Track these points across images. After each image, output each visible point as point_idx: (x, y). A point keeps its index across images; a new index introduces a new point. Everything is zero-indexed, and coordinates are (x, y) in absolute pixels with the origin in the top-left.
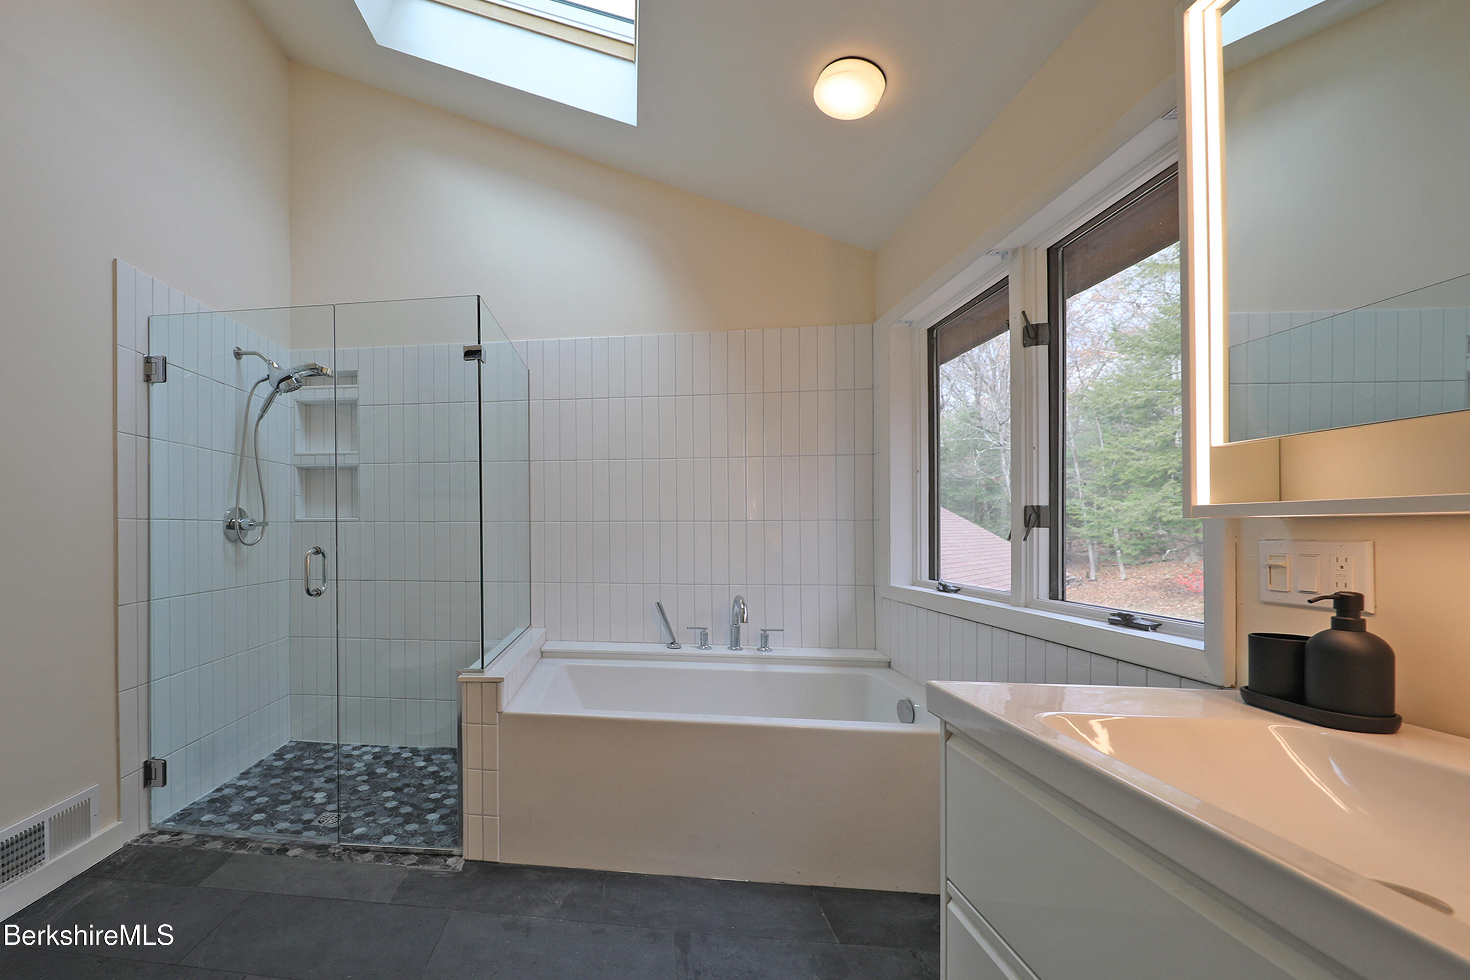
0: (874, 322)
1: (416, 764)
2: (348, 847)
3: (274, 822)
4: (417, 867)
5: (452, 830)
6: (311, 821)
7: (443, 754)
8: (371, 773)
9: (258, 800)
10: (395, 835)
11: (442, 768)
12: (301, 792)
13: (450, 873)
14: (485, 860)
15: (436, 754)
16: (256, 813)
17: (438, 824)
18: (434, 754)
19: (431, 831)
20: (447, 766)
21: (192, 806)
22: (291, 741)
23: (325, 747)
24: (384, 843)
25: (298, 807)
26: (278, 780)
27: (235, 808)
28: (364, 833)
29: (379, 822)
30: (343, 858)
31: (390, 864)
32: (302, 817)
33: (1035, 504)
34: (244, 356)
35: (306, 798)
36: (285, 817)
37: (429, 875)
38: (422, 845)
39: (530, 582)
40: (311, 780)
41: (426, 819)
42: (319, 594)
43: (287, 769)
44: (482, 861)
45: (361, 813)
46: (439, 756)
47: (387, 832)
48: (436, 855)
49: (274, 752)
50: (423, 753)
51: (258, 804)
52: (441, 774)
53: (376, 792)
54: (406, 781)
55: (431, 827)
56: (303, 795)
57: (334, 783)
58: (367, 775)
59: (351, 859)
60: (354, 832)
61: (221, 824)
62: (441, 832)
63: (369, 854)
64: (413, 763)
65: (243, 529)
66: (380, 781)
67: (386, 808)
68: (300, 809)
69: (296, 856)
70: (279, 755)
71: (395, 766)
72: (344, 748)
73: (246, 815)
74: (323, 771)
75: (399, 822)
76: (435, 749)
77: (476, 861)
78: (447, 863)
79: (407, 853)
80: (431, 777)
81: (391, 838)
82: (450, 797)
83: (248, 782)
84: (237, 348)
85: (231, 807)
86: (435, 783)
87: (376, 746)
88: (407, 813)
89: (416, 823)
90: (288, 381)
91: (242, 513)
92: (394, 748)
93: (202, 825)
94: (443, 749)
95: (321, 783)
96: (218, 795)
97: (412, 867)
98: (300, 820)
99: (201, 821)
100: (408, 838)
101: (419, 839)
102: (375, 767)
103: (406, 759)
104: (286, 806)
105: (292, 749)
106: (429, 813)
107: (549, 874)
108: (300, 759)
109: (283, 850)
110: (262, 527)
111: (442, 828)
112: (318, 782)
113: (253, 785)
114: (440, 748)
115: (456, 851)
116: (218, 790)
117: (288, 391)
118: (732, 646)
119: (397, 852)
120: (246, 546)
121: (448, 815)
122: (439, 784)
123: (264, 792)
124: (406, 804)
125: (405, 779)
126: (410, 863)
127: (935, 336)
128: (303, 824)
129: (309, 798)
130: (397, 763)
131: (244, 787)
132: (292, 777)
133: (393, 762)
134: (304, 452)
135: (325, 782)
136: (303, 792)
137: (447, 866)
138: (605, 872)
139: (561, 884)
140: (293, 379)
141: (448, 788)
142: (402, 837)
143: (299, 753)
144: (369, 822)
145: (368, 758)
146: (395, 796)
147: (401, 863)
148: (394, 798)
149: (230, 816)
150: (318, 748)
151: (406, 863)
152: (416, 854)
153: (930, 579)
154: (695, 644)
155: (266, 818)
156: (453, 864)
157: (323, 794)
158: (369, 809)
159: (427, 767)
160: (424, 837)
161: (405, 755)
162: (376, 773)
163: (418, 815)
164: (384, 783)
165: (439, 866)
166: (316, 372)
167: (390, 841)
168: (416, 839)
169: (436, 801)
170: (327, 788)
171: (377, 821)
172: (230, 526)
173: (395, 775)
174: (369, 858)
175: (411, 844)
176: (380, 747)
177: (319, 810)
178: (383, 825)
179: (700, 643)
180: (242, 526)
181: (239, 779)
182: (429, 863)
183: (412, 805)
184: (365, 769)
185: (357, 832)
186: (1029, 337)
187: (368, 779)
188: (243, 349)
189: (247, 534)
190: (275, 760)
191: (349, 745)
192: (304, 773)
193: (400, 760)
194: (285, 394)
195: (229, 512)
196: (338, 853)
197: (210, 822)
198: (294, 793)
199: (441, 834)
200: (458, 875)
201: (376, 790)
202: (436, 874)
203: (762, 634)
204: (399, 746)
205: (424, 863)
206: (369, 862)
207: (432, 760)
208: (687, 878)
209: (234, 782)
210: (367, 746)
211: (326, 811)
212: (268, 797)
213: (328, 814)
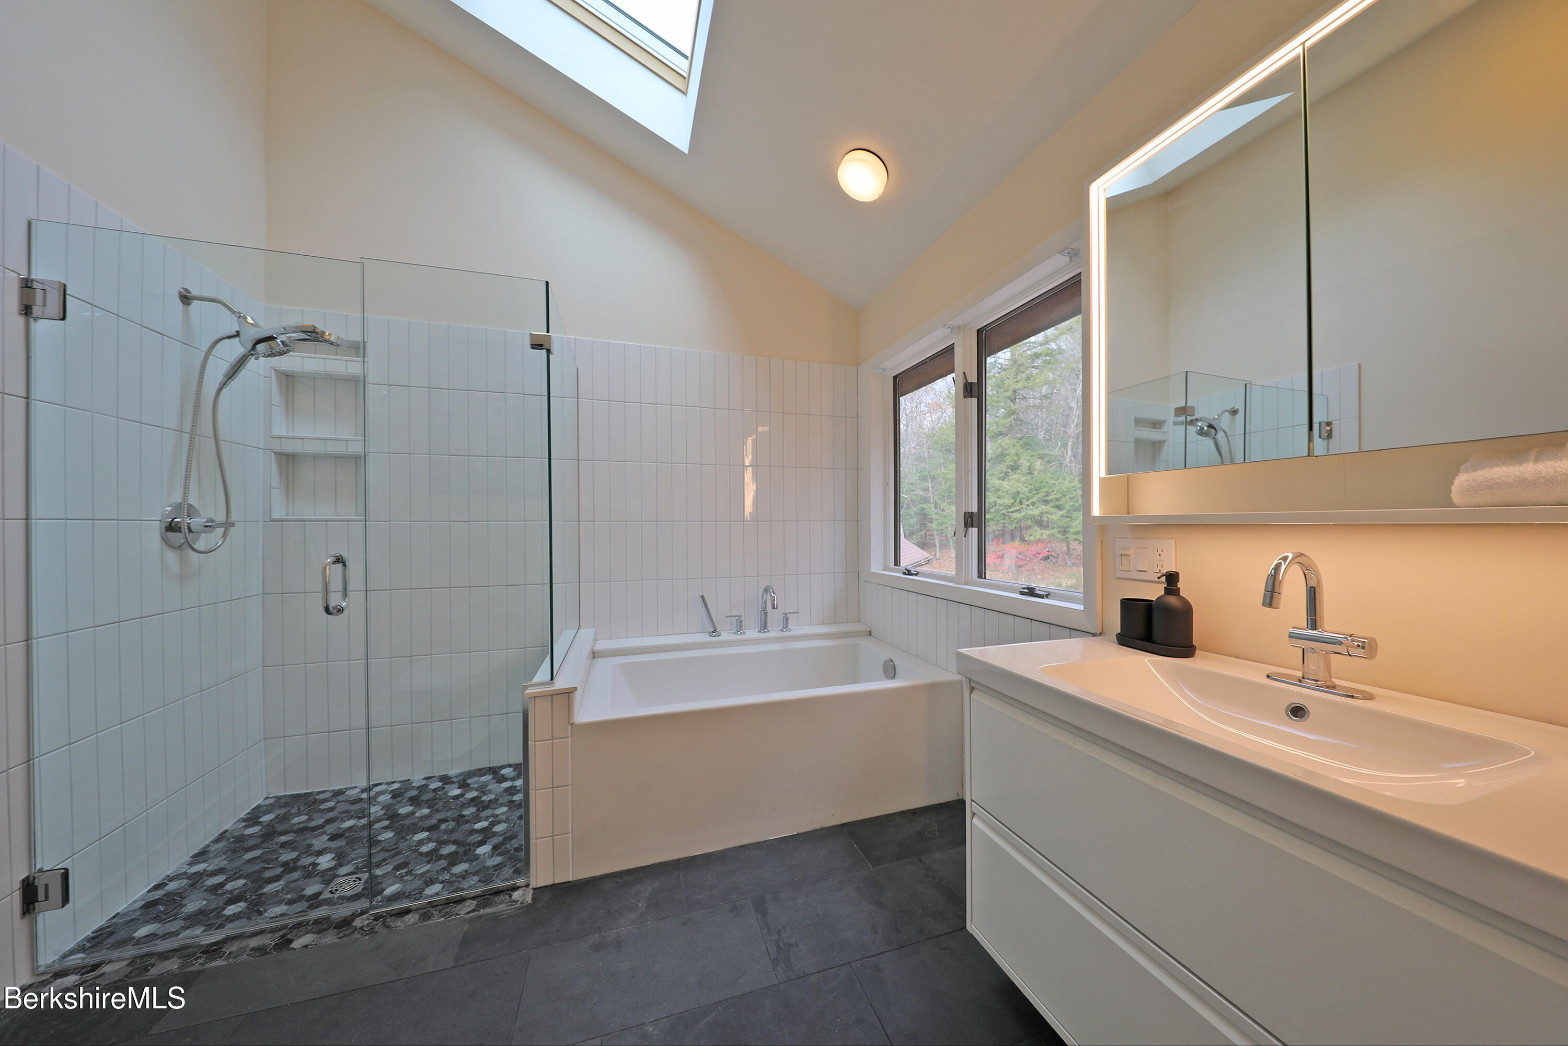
0: (858, 365)
1: (449, 794)
2: (381, 914)
3: (262, 909)
4: (477, 913)
5: (510, 859)
6: (319, 894)
7: (481, 776)
8: (392, 816)
9: (228, 887)
10: (442, 883)
11: (483, 792)
12: (297, 859)
13: (519, 908)
14: (555, 883)
15: (473, 777)
16: (229, 905)
17: (492, 857)
18: (469, 778)
19: (485, 867)
20: (489, 788)
21: (114, 920)
22: (266, 798)
23: (321, 797)
24: (427, 897)
25: (296, 881)
26: (257, 853)
27: (192, 906)
28: (398, 891)
29: (416, 872)
30: (376, 930)
31: (443, 919)
32: (304, 893)
33: (970, 511)
34: (195, 301)
35: (304, 867)
36: (278, 899)
37: (495, 918)
38: (478, 885)
39: (579, 583)
40: (308, 842)
41: (476, 854)
42: (340, 610)
43: (269, 834)
44: (554, 885)
45: (390, 868)
46: (476, 779)
47: (431, 882)
48: (498, 892)
49: (242, 816)
50: (456, 780)
51: (231, 892)
52: (483, 798)
53: (403, 838)
54: (441, 816)
55: (484, 861)
56: (299, 863)
57: (343, 838)
58: (387, 819)
59: (388, 927)
60: (385, 893)
61: (175, 934)
62: (497, 865)
63: (411, 914)
64: (445, 793)
65: (192, 532)
66: (407, 822)
67: (421, 854)
68: (299, 883)
69: (306, 946)
70: (252, 819)
71: (423, 801)
72: (349, 793)
73: (213, 910)
74: (324, 826)
75: (443, 866)
76: (470, 772)
77: (546, 887)
78: (513, 898)
79: (461, 900)
80: (472, 804)
81: (437, 887)
82: (499, 822)
83: (207, 865)
84: (186, 290)
85: (185, 905)
86: (478, 810)
87: (393, 782)
88: (451, 853)
89: (465, 862)
90: (270, 342)
91: (192, 511)
92: (417, 779)
93: (138, 942)
94: (480, 770)
95: (324, 842)
96: (159, 894)
97: (472, 914)
98: (302, 898)
99: (134, 938)
100: (459, 881)
101: (472, 880)
102: (397, 807)
103: (435, 790)
104: (276, 884)
105: (270, 809)
106: (478, 847)
107: (626, 878)
108: (285, 818)
109: (284, 943)
110: (223, 529)
111: (498, 860)
112: (319, 842)
113: (216, 868)
114: (475, 770)
115: (520, 882)
116: (157, 887)
117: (269, 356)
118: (761, 630)
119: (448, 902)
120: (197, 554)
121: (502, 843)
122: (482, 811)
123: (236, 873)
124: (447, 842)
125: (440, 814)
126: (467, 911)
127: (898, 382)
128: (307, 901)
129: (309, 865)
130: (425, 797)
131: (202, 874)
132: (277, 844)
133: (420, 797)
134: (283, 433)
135: (329, 840)
136: (298, 860)
137: (514, 901)
138: (678, 860)
139: (639, 885)
140: (278, 341)
141: (495, 813)
142: (451, 883)
143: (283, 811)
144: (403, 876)
145: (385, 798)
146: (430, 836)
147: (457, 914)
148: (429, 839)
149: (185, 919)
150: (311, 798)
151: (463, 912)
152: (473, 898)
153: (895, 565)
154: (731, 630)
155: (247, 907)
156: (520, 897)
157: (329, 856)
158: (400, 859)
159: (464, 795)
160: (478, 876)
161: (434, 785)
162: (399, 814)
163: (466, 852)
164: (413, 824)
165: (504, 905)
166: (312, 336)
167: (436, 891)
168: (468, 881)
169: (484, 830)
170: (334, 847)
171: (413, 872)
172: (172, 527)
173: (426, 811)
174: (413, 920)
175: (464, 889)
176: (400, 782)
177: (328, 878)
178: (422, 875)
179: (736, 629)
180: (193, 527)
181: (191, 864)
182: (491, 903)
183: (455, 842)
184: (383, 812)
185: (389, 891)
186: (968, 392)
187: (389, 824)
188: (195, 292)
189: (199, 536)
190: (246, 827)
191: (355, 787)
192: (295, 835)
193: (429, 792)
194: (263, 358)
195: (169, 509)
196: (368, 925)
197: (152, 937)
198: (285, 864)
199: (498, 867)
200: (528, 908)
201: (404, 835)
202: (504, 915)
203: (783, 617)
204: (423, 777)
205: (484, 907)
206: (414, 925)
207: (468, 785)
208: (750, 844)
209: (183, 871)
210: (381, 784)
211: (339, 876)
212: (244, 878)
213: (342, 879)
